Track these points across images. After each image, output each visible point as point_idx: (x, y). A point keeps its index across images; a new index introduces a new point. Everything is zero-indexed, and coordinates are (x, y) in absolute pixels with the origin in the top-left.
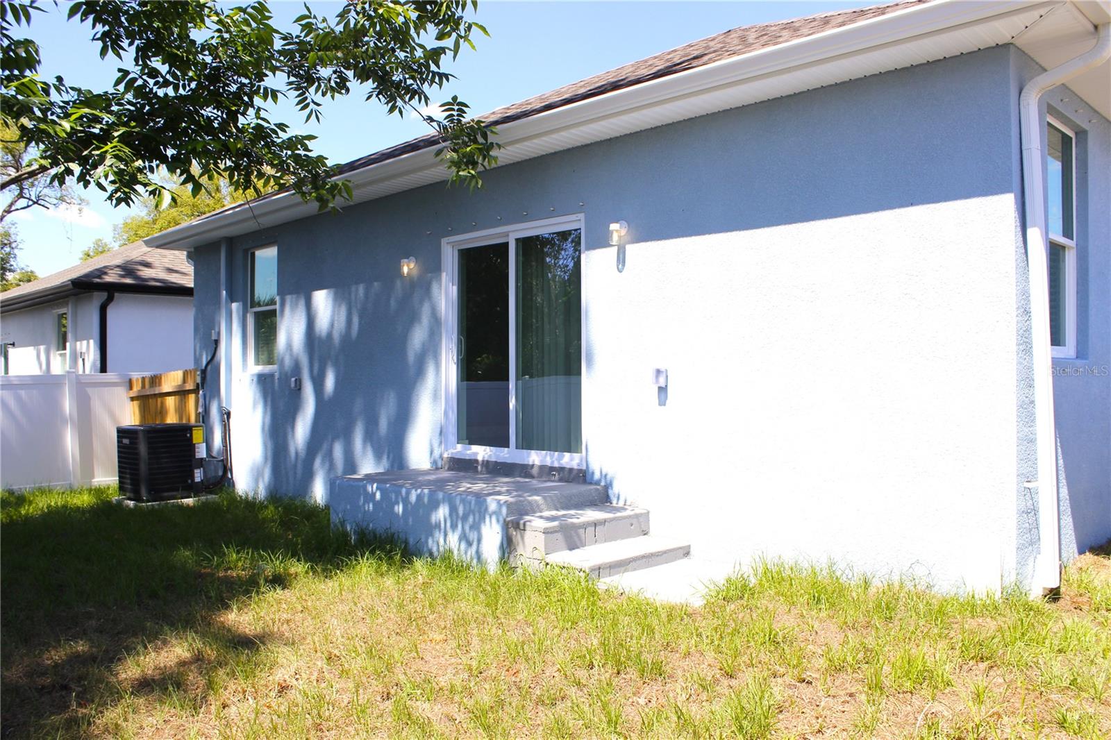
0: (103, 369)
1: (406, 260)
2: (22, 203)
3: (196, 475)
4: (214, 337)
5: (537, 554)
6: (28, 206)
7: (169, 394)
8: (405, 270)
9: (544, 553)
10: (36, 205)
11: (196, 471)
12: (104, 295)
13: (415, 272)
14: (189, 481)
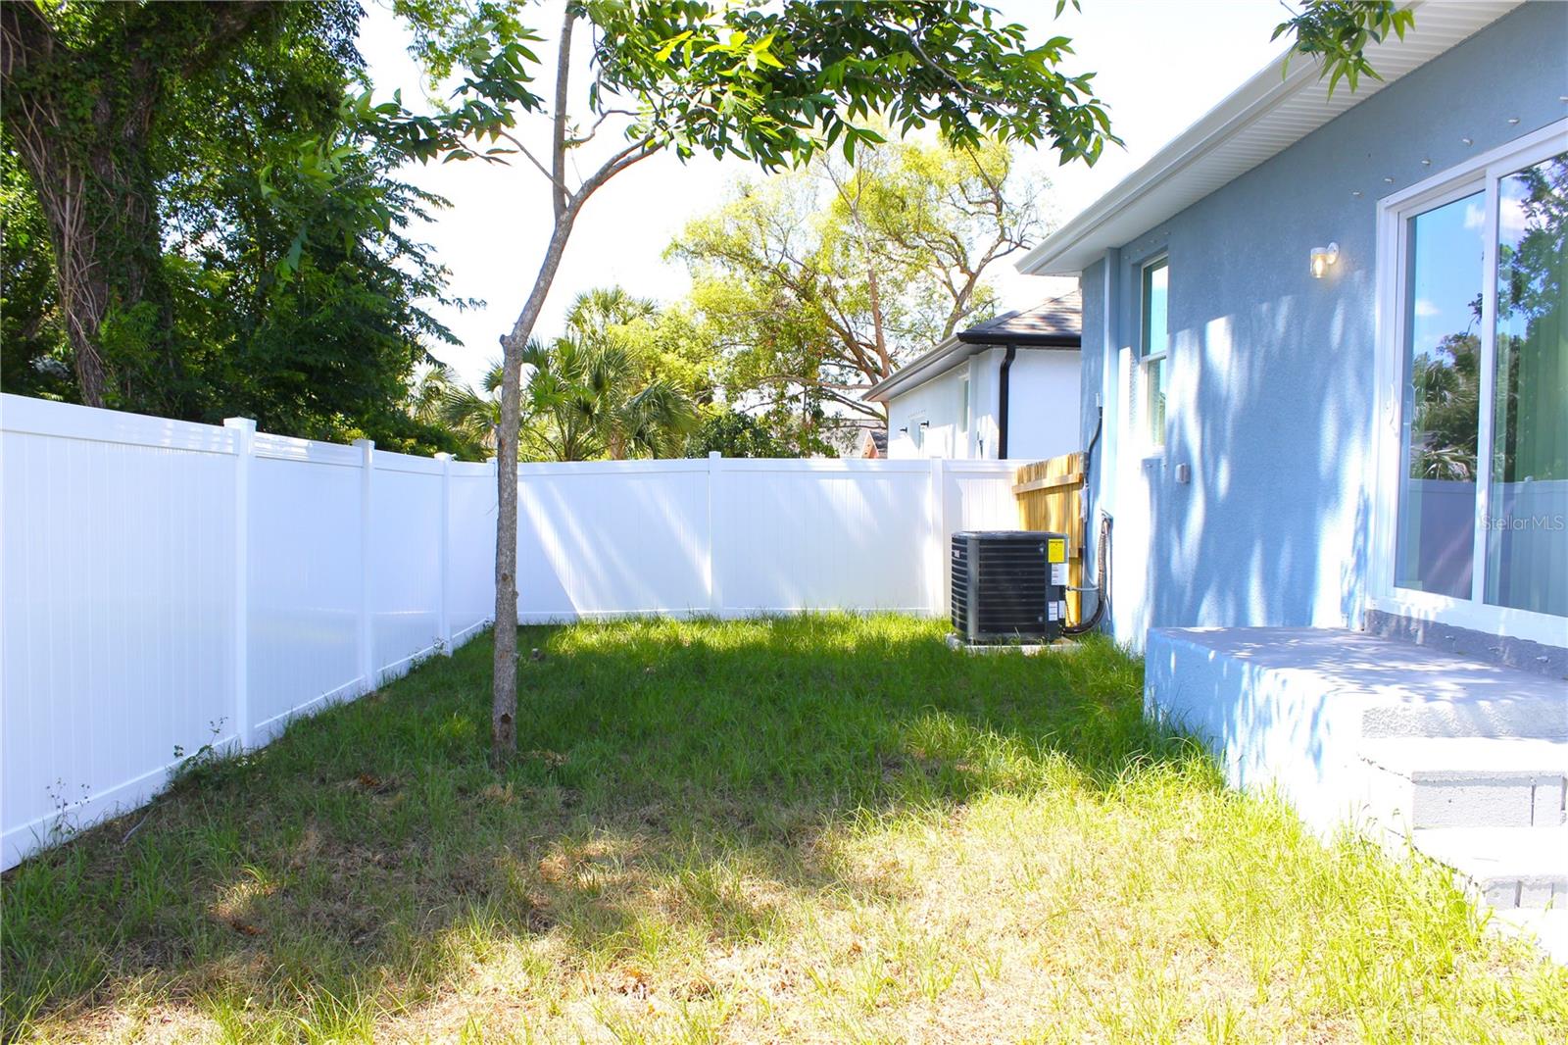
0: (1003, 454)
1: (1319, 250)
2: (1004, 246)
3: (1051, 611)
4: (1098, 405)
5: (1398, 824)
6: (1010, 251)
7: (1052, 490)
8: (1318, 267)
9: (1411, 826)
10: (1019, 248)
11: (1051, 604)
12: (1003, 351)
13: (1337, 271)
14: (1040, 619)
